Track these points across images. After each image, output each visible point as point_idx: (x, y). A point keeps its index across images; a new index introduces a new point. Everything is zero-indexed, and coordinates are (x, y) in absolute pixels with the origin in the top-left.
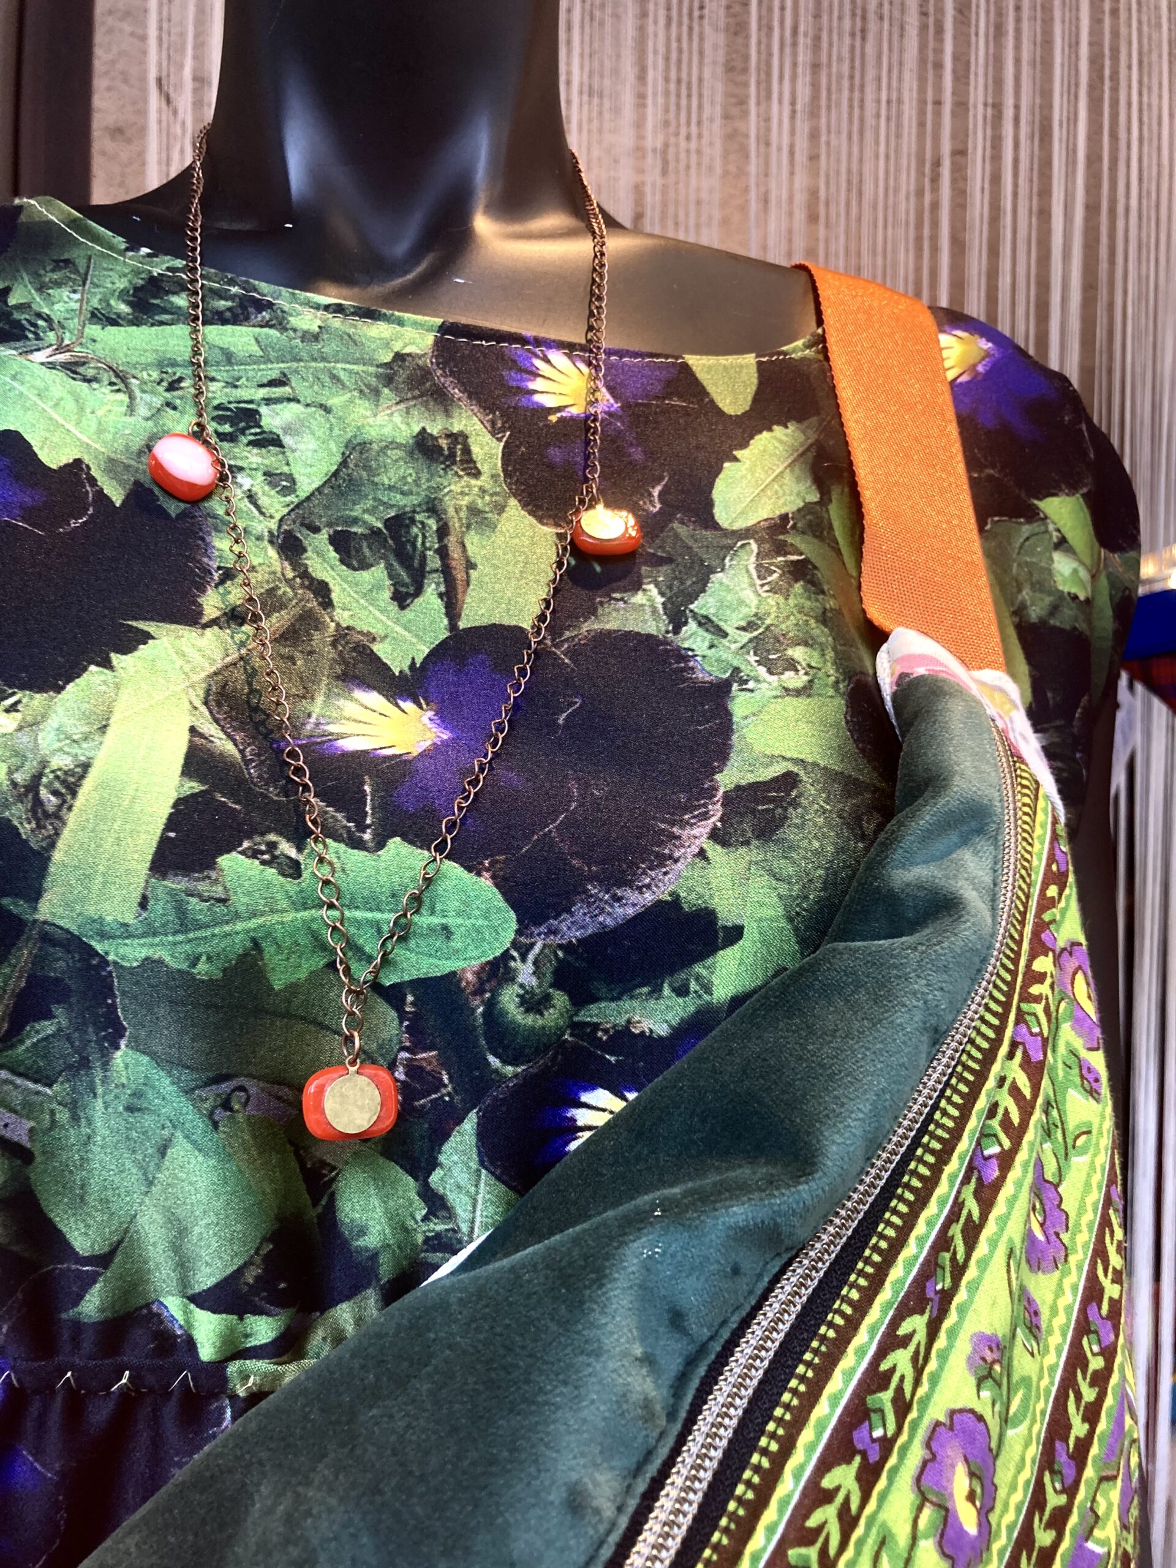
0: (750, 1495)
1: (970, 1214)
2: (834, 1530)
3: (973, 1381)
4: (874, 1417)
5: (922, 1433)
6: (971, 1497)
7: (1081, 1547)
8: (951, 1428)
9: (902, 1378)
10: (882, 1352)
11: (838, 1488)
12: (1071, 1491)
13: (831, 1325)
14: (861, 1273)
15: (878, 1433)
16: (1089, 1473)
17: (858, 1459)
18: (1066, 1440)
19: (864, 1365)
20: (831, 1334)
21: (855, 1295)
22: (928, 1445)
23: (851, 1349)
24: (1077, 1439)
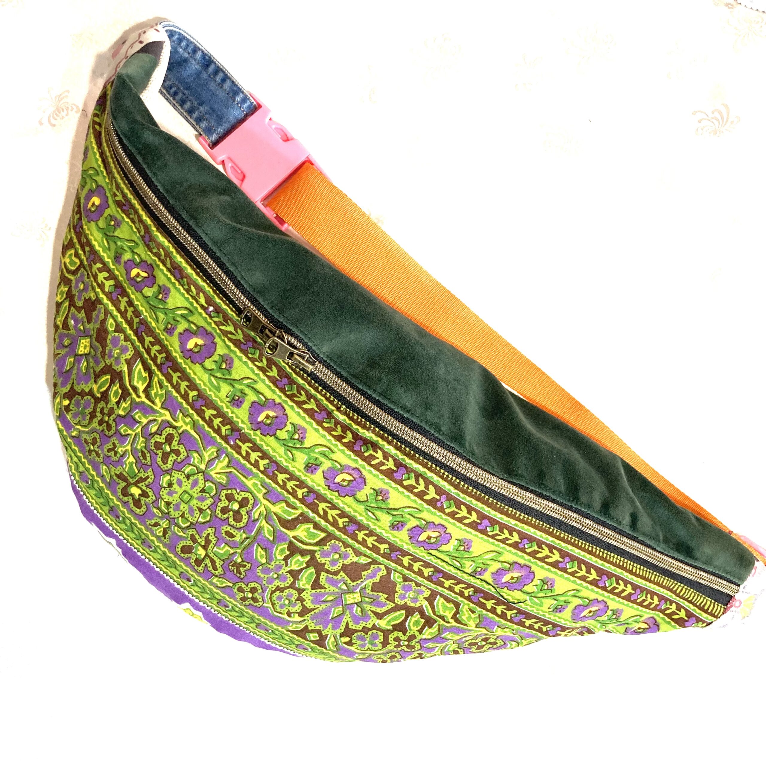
0: (510, 512)
1: (588, 577)
2: (502, 537)
3: (542, 578)
4: (530, 545)
5: (528, 563)
6: (512, 578)
7: (496, 624)
8: (530, 572)
9: (541, 552)
10: (547, 545)
11: (513, 536)
12: (511, 621)
13: (553, 530)
14: (568, 537)
15: (526, 546)
16: (515, 627)
17: (520, 541)
18: (525, 618)
19: (544, 540)
20: (551, 530)
21: (562, 535)
22: (525, 565)
23: (547, 536)
24: (525, 622)
